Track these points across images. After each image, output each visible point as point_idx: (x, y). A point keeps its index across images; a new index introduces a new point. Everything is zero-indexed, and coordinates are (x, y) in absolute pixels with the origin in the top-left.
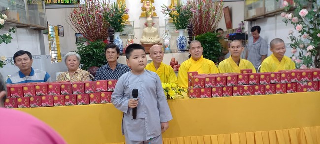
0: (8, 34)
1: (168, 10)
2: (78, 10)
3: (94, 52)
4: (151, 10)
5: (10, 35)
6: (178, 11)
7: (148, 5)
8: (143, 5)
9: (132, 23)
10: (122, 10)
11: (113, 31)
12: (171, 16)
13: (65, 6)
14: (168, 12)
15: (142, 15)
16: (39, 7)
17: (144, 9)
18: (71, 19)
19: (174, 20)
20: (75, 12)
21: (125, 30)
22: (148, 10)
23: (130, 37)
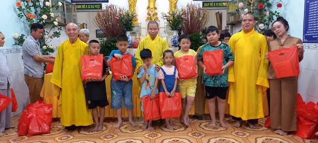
0: (58, 32)
1: (166, 16)
2: (101, 14)
3: (111, 45)
4: (154, 15)
5: (59, 32)
6: (174, 17)
7: (152, 12)
8: (149, 11)
9: (140, 25)
10: (133, 15)
11: (125, 31)
12: (168, 21)
13: (91, 10)
14: (165, 18)
15: (148, 18)
16: (73, 10)
17: (149, 14)
18: (96, 21)
19: (170, 24)
20: (99, 16)
21: (135, 29)
22: (152, 15)
23: (138, 35)
